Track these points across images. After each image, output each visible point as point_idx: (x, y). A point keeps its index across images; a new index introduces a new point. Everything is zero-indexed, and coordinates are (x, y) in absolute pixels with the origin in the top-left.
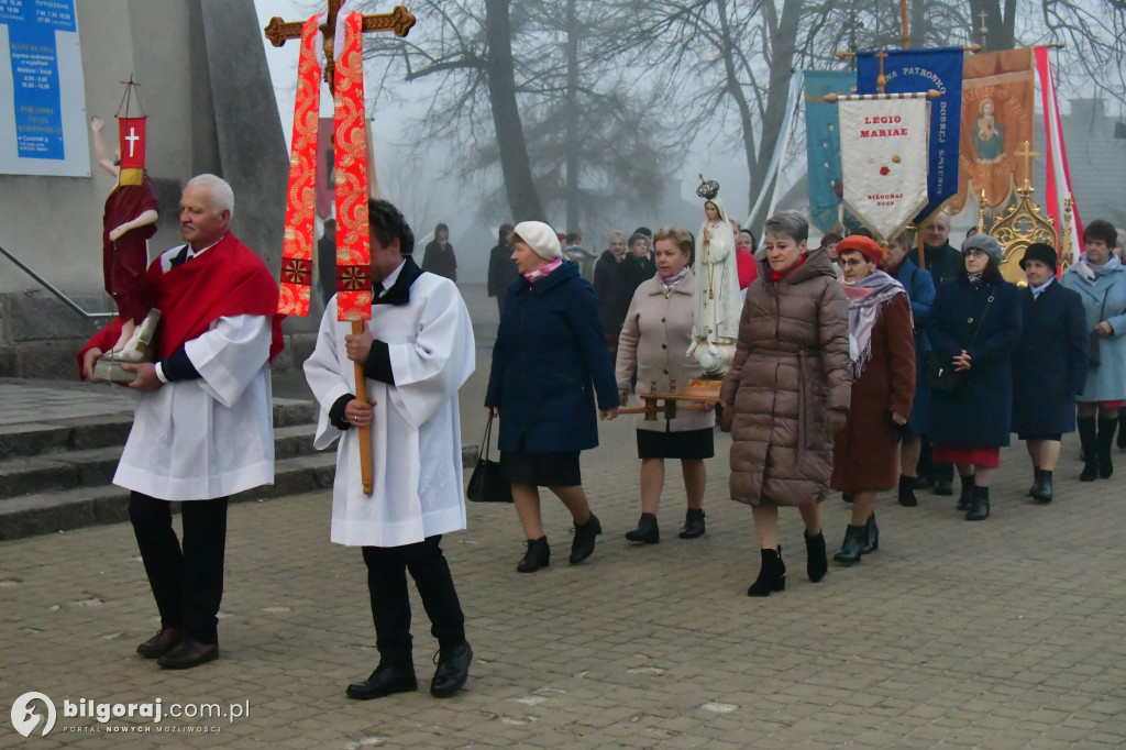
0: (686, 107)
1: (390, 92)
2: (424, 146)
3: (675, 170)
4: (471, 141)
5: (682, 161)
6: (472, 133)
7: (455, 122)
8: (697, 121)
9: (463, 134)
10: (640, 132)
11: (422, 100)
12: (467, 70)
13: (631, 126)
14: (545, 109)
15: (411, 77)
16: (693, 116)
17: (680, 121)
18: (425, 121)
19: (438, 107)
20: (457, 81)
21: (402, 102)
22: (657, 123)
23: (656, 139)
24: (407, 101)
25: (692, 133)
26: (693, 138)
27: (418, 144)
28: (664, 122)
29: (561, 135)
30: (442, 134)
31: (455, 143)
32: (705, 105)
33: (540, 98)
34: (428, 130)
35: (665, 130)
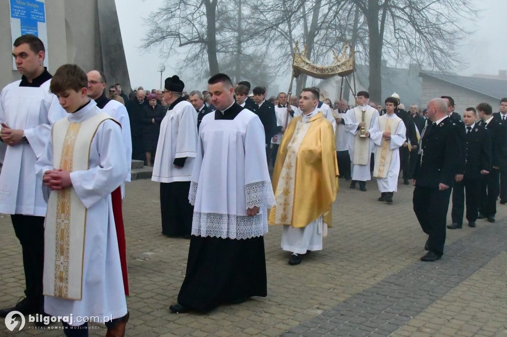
0: (276, 60)
1: (174, 50)
2: (184, 69)
3: (272, 81)
4: (201, 68)
5: (275, 78)
6: (202, 65)
7: (195, 61)
8: (280, 65)
9: (199, 66)
10: (262, 68)
11: (184, 53)
12: (200, 44)
13: (258, 66)
14: (229, 58)
15: (181, 45)
16: (279, 63)
17: (274, 65)
18: (185, 61)
19: (190, 56)
20: (197, 47)
21: (178, 54)
22: (267, 65)
23: (268, 70)
24: (180, 53)
25: (278, 69)
26: (278, 71)
27: (181, 68)
28: (270, 65)
29: (234, 68)
30: (191, 65)
31: (195, 68)
32: (282, 60)
33: (228, 55)
34: (186, 64)
35: (270, 67)
